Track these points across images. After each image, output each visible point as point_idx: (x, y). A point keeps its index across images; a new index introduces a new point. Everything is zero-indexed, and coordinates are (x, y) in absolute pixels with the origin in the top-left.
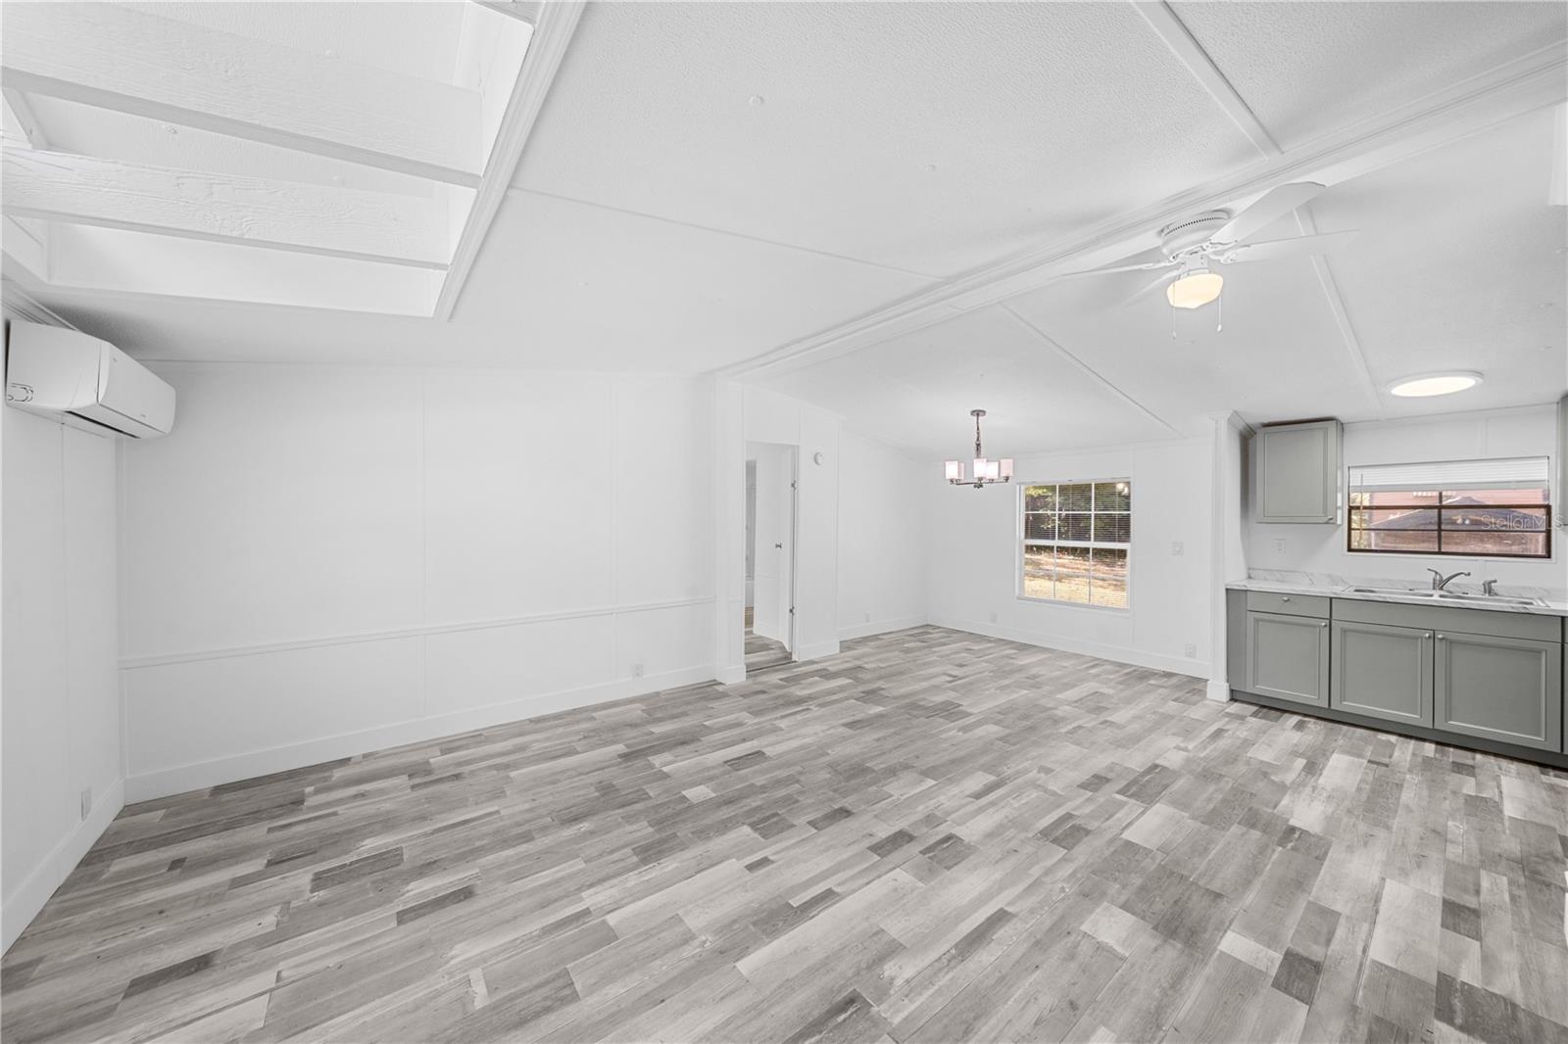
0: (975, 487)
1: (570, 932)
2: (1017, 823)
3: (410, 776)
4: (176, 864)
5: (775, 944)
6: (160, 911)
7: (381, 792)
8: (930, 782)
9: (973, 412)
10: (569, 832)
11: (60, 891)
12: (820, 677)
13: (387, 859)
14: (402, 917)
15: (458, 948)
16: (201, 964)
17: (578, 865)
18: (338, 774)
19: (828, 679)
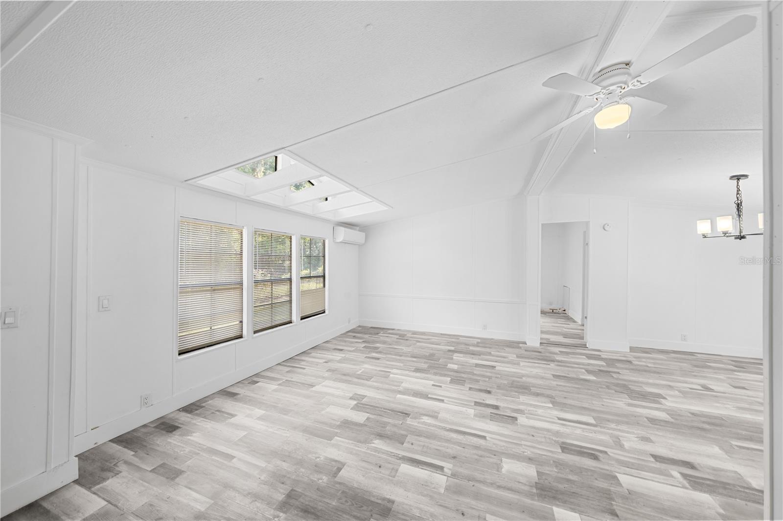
0: (736, 238)
1: (383, 373)
2: (557, 434)
3: (400, 336)
4: (354, 336)
5: (412, 398)
6: (345, 342)
7: (392, 337)
8: (551, 405)
9: (732, 178)
10: (410, 359)
11: (341, 334)
12: (587, 357)
13: (377, 348)
14: (366, 357)
15: (366, 365)
16: (342, 350)
17: (402, 365)
18: (390, 331)
19: (589, 359)
